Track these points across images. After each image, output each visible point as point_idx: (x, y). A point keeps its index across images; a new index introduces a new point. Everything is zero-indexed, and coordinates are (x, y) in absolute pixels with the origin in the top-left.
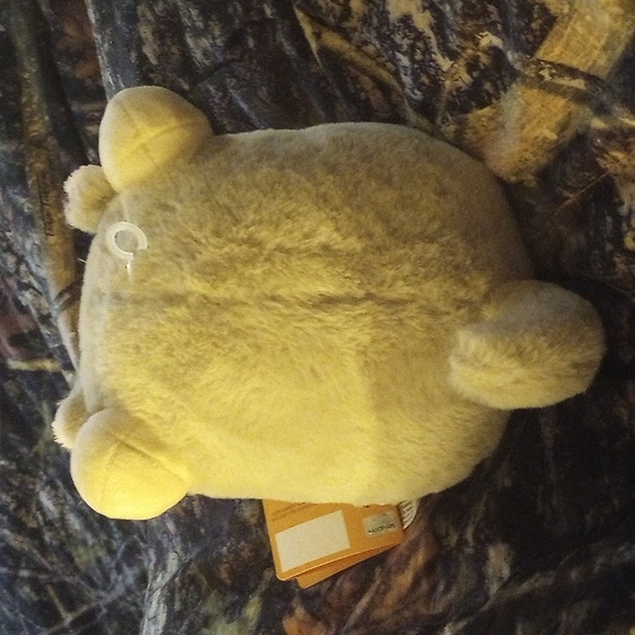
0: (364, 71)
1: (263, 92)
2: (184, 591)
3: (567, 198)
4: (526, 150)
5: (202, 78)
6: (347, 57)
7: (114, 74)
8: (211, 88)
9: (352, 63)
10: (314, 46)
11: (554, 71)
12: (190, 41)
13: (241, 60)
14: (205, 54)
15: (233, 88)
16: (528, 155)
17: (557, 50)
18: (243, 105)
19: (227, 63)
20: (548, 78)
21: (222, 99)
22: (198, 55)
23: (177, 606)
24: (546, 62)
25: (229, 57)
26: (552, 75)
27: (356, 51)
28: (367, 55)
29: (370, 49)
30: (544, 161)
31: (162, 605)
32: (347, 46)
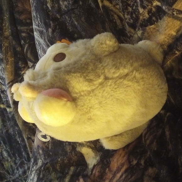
0: (115, 13)
1: (83, 19)
2: (44, 172)
3: (177, 54)
4: (166, 38)
5: (64, 14)
6: (110, 9)
7: (36, 13)
8: (67, 17)
9: (112, 11)
10: (100, 5)
11: (178, 12)
12: (61, 3)
13: (77, 8)
14: (66, 6)
15: (73, 17)
16: (166, 39)
17: (179, 6)
18: (76, 23)
19: (72, 9)
20: (175, 14)
21: (70, 21)
22: (63, 7)
23: (41, 176)
24: (175, 9)
25: (73, 7)
26: (177, 14)
27: (113, 7)
28: (117, 8)
29: (118, 7)
30: (171, 42)
31: (36, 176)
32: (111, 5)
